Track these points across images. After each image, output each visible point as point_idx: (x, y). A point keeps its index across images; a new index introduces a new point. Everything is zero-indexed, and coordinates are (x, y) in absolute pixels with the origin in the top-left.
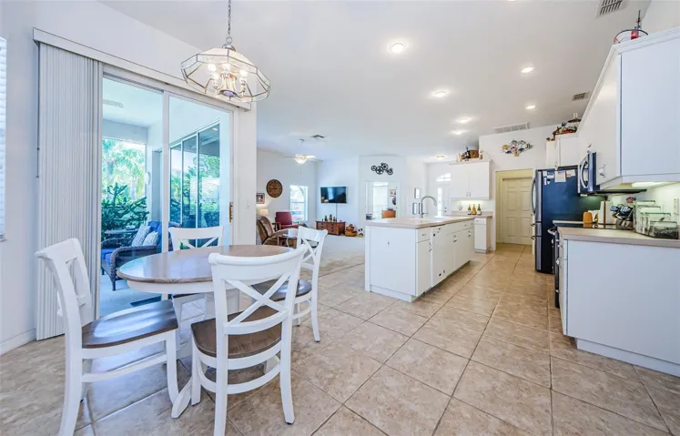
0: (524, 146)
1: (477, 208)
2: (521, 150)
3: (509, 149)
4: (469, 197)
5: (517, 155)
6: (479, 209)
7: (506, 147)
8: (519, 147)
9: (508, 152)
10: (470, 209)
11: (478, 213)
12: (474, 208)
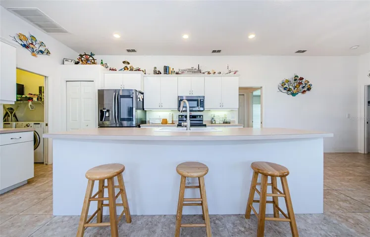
0: (43, 50)
2: (41, 52)
3: (26, 43)
5: (34, 53)
8: (38, 47)
9: (25, 46)
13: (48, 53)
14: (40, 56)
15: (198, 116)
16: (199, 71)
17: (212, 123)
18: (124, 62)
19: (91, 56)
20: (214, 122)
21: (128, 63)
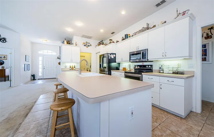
0: (89, 45)
1: (74, 67)
2: (89, 46)
3: (85, 45)
4: (72, 61)
5: (87, 47)
6: (75, 67)
7: (84, 43)
8: (88, 45)
9: (85, 46)
10: (70, 67)
11: (74, 69)
12: (72, 67)
13: (91, 45)
14: (89, 47)
15: (146, 65)
16: (148, 28)
17: (160, 72)
18: (110, 40)
19: (102, 42)
20: (161, 71)
21: (112, 40)
